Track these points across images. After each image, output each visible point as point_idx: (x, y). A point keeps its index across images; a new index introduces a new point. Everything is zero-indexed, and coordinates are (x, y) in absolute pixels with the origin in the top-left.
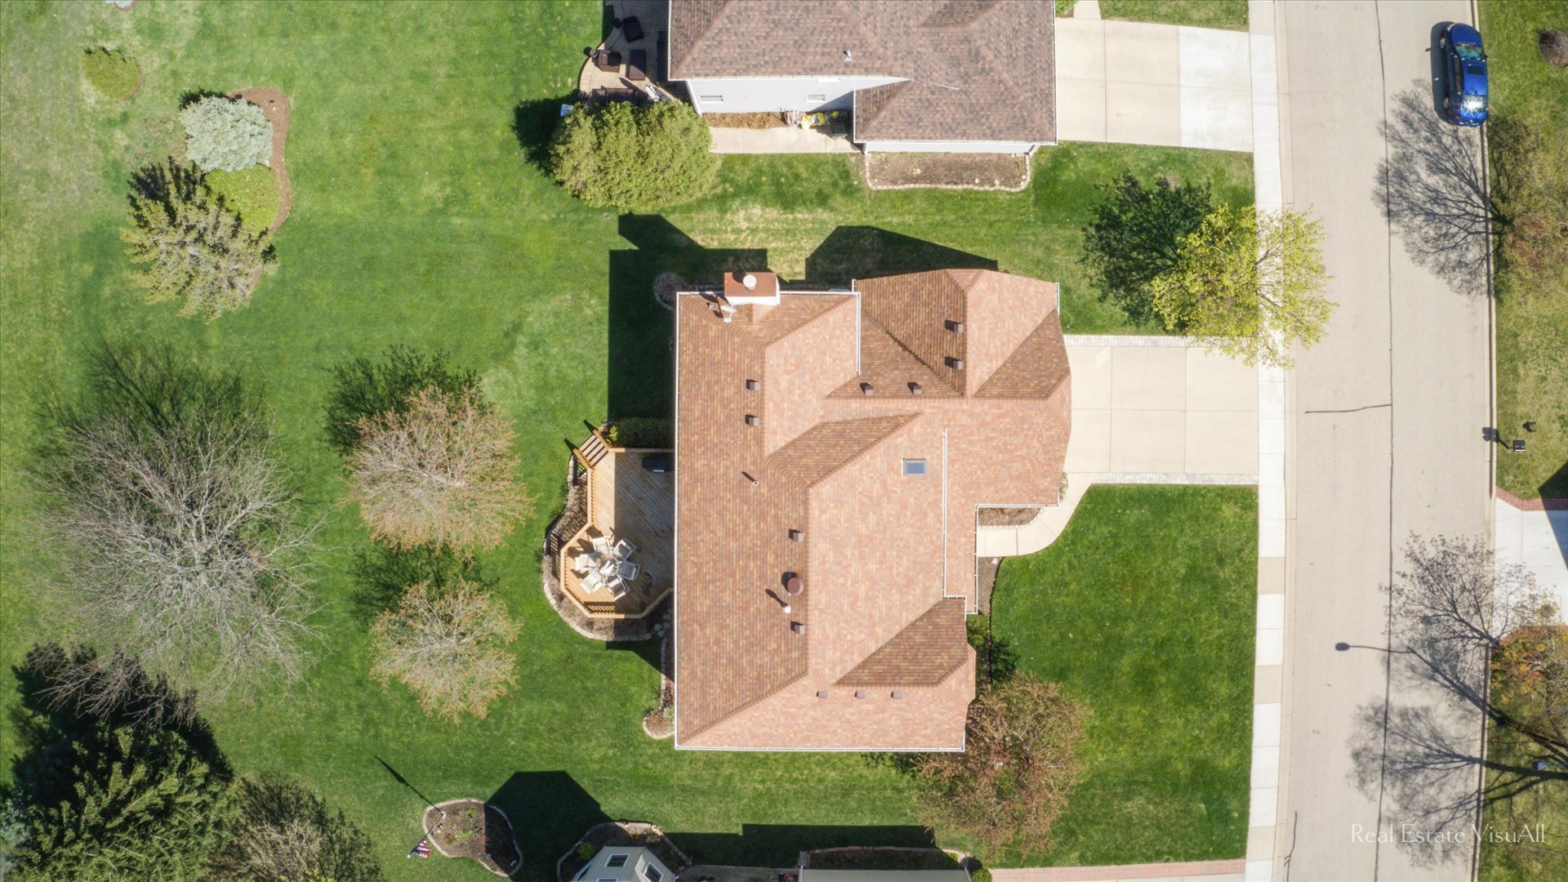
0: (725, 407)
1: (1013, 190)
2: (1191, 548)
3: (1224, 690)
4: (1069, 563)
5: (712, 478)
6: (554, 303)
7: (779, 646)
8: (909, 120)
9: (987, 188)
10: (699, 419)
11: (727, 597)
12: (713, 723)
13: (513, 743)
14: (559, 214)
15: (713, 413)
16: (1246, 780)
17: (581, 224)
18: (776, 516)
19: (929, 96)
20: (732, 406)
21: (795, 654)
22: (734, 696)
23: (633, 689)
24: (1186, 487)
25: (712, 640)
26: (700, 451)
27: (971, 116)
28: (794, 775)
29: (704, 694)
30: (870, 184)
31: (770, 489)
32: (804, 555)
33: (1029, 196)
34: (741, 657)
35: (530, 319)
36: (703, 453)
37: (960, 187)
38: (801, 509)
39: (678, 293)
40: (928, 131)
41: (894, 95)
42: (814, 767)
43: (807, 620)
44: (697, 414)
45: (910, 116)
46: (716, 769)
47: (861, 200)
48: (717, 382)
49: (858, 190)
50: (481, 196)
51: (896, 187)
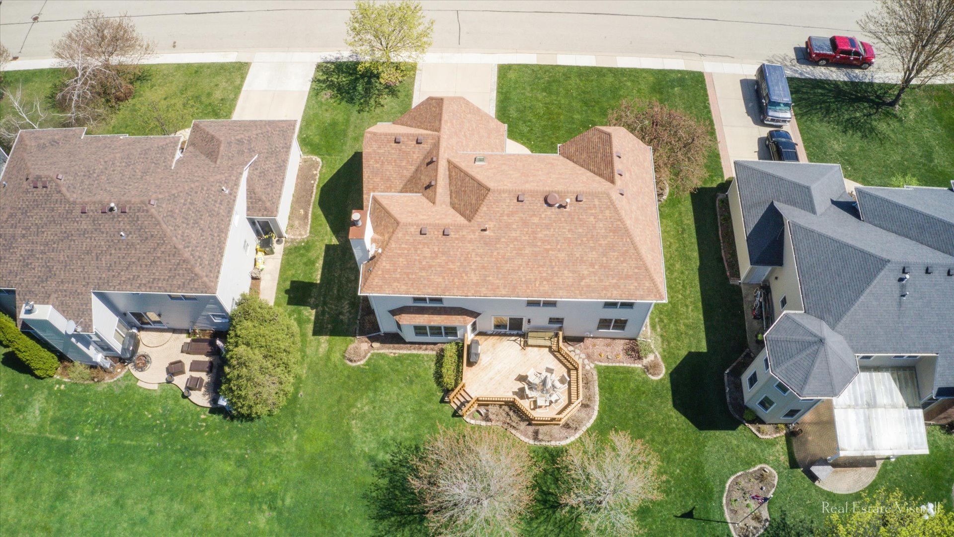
0: (436, 257)
1: (321, 165)
2: (532, 90)
3: (610, 79)
4: (540, 142)
5: (484, 268)
6: (356, 431)
7: (592, 214)
8: (270, 186)
9: (317, 177)
10: (444, 278)
11: (562, 256)
12: (647, 269)
13: (678, 471)
14: (295, 427)
15: (440, 266)
16: (660, 71)
17: (303, 413)
18: (508, 216)
19: (258, 171)
20: (436, 250)
21: (596, 202)
22: (627, 251)
23: (632, 385)
24: (498, 92)
25: (591, 270)
26: (465, 278)
27: (274, 155)
28: (681, 287)
29: (628, 277)
30: (305, 236)
31: (491, 220)
32: (533, 194)
33: (325, 158)
34: (600, 245)
35: (366, 450)
36: (466, 275)
37: (315, 191)
38: (503, 195)
39: (359, 294)
40: (278, 179)
41: (254, 189)
42: (674, 276)
43: (574, 192)
44: (440, 280)
45: (268, 185)
46: (682, 334)
47: (313, 242)
48: (420, 262)
49: (307, 242)
50: (271, 482)
51: (310, 222)
